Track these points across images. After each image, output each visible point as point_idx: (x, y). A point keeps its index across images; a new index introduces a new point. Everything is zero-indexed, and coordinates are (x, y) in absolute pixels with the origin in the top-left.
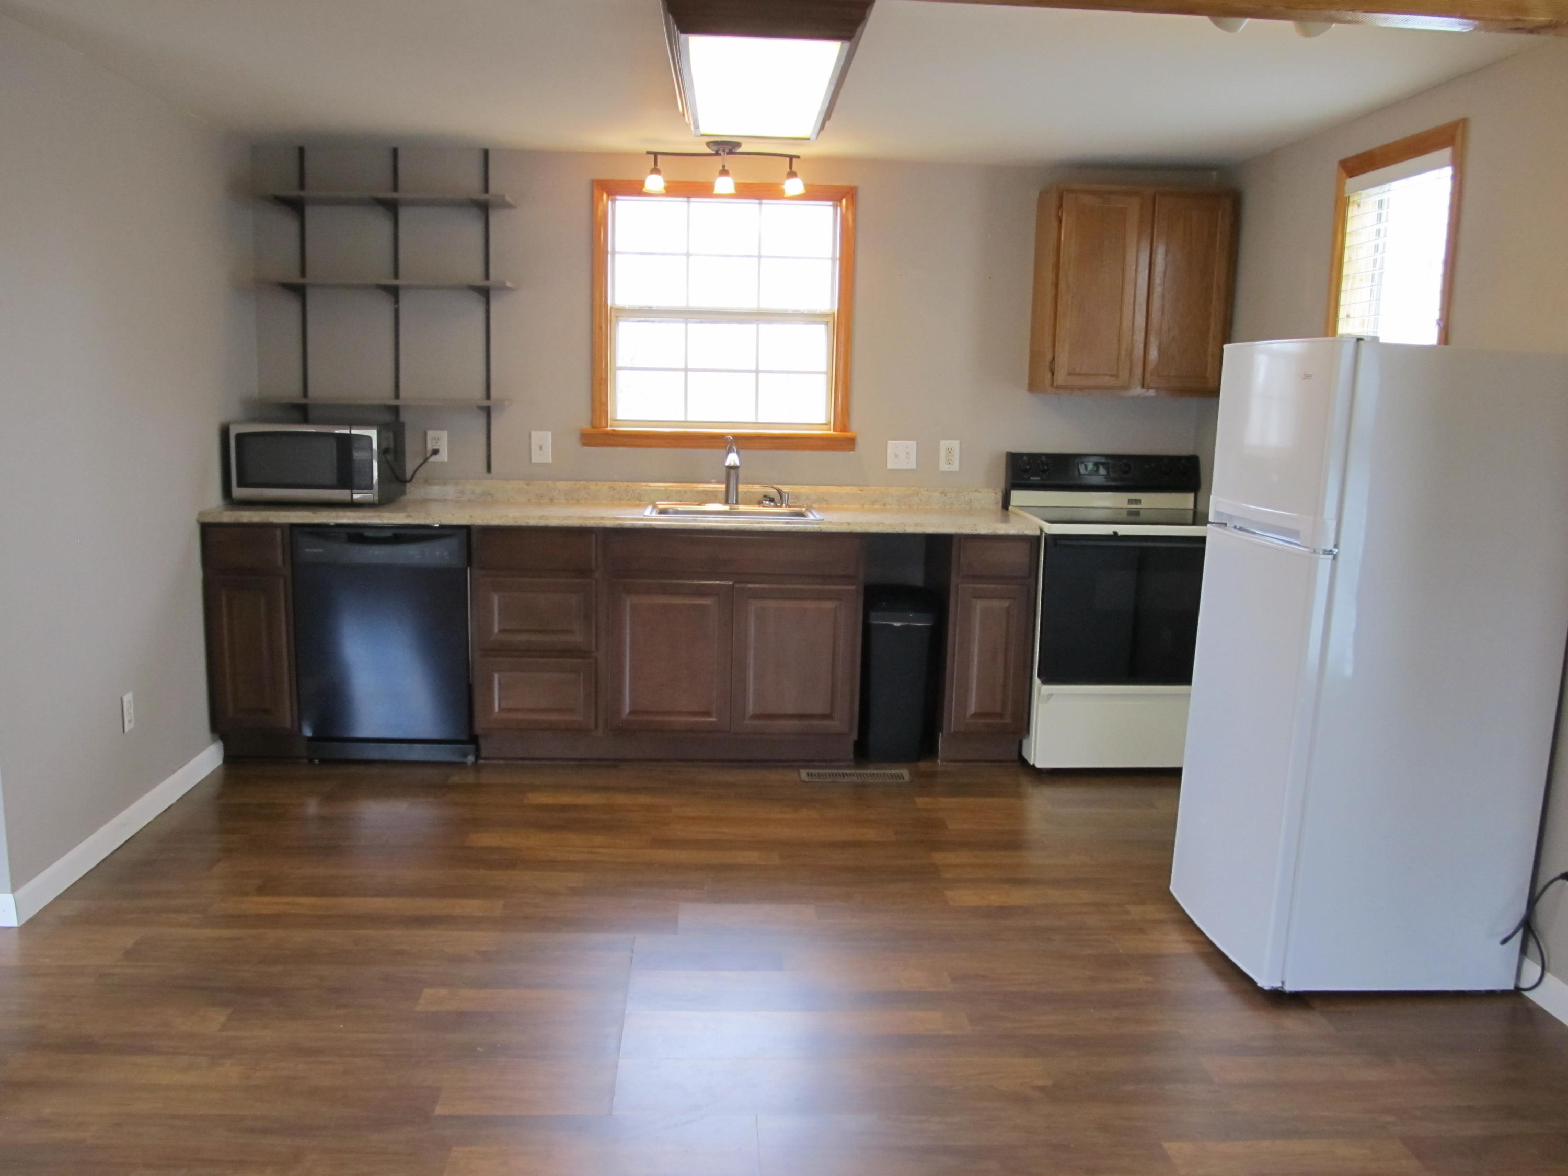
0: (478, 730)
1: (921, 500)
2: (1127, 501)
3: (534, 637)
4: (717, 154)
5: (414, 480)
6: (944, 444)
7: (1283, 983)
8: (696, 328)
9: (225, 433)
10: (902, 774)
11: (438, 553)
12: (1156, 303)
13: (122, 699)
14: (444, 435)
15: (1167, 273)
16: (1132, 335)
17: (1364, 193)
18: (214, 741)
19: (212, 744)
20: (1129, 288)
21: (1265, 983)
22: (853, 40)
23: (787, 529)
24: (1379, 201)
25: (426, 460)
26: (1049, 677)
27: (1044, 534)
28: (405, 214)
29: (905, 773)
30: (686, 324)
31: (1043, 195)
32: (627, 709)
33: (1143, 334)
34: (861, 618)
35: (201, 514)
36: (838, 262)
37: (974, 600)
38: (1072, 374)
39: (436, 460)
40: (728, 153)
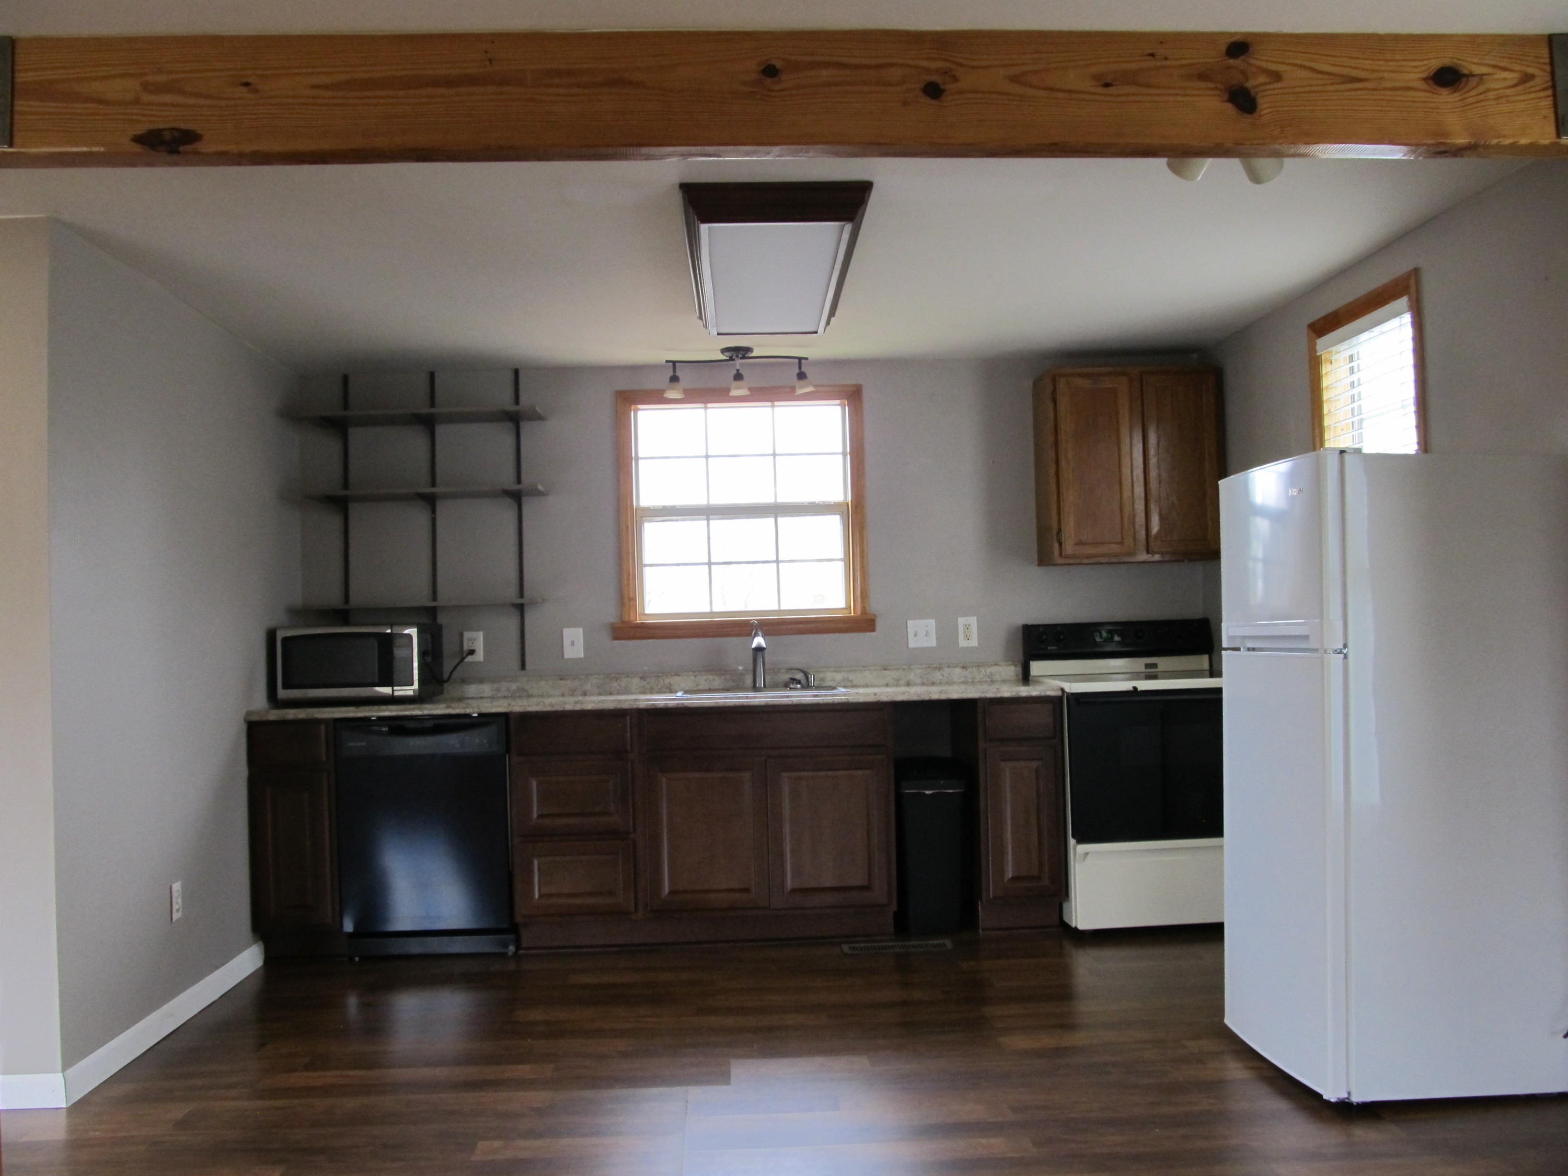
0: (519, 919)
1: (943, 676)
2: (1144, 666)
3: (571, 821)
4: (731, 359)
5: (451, 680)
6: (961, 621)
7: (1349, 1093)
8: (718, 525)
9: (271, 636)
10: (944, 943)
11: (477, 741)
12: (1153, 474)
13: (171, 888)
14: (480, 636)
15: (1161, 444)
16: (1133, 504)
17: (1334, 349)
18: (255, 941)
19: (254, 943)
20: (1126, 461)
21: (1331, 1095)
22: (856, 220)
23: (816, 702)
24: (1349, 356)
25: (463, 659)
26: (1082, 838)
27: (1065, 695)
28: (442, 431)
29: (948, 943)
30: (708, 520)
31: (1036, 383)
32: (666, 890)
33: (1143, 502)
34: (893, 786)
35: (249, 713)
36: (849, 456)
37: (1002, 764)
38: (1079, 543)
39: (471, 660)
40: (741, 358)
